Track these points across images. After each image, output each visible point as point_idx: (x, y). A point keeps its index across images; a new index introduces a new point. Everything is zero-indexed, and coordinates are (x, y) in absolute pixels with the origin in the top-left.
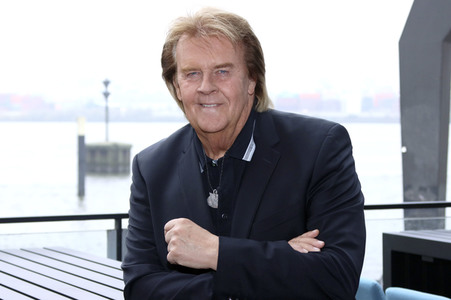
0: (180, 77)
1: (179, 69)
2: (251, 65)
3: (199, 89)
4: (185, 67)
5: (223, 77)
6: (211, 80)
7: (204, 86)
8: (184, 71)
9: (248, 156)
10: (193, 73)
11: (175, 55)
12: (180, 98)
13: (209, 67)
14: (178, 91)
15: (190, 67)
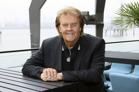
0: (61, 26)
1: (61, 24)
2: (81, 23)
3: (67, 30)
5: (74, 26)
6: (71, 27)
7: (69, 29)
8: (63, 24)
9: (79, 49)
10: (66, 25)
11: (60, 20)
12: (60, 32)
13: (70, 24)
14: (60, 30)
15: (65, 23)
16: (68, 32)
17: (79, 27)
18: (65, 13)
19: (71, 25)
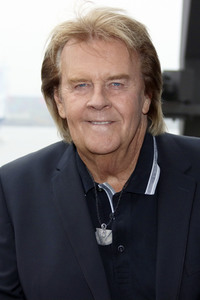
0: (65, 89)
1: (64, 81)
2: (148, 78)
3: (89, 104)
4: (74, 77)
6: (103, 93)
7: (96, 99)
8: (71, 82)
9: (151, 190)
10: (82, 84)
11: (59, 65)
12: (62, 115)
13: (100, 78)
14: (60, 107)
15: (80, 77)
16: (92, 115)
17: (140, 94)
19: (103, 87)
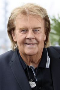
11: (15, 23)
12: (15, 40)
14: (14, 38)
16: (27, 41)
18: (24, 13)
